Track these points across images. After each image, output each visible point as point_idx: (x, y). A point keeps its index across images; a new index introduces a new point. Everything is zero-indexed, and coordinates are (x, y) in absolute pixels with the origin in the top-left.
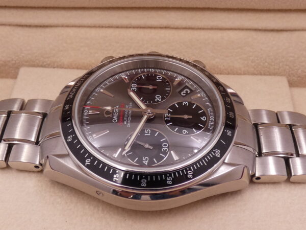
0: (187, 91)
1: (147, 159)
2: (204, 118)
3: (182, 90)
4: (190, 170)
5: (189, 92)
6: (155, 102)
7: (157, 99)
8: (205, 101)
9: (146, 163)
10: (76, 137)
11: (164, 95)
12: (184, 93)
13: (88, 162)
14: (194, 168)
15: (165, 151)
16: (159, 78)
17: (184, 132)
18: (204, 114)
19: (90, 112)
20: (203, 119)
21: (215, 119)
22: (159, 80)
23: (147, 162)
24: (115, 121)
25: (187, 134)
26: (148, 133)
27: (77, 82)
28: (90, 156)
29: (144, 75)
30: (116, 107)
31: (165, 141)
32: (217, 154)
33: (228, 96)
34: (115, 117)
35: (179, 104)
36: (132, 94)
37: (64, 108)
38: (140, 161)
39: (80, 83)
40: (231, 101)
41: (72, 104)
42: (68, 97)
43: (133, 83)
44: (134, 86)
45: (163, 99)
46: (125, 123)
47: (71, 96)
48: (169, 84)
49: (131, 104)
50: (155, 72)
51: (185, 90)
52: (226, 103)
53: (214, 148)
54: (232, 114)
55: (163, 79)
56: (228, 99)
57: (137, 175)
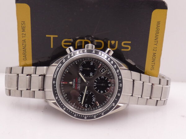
0: (103, 70)
1: (87, 105)
3: (102, 69)
4: (103, 112)
5: (104, 70)
6: (90, 77)
7: (91, 75)
8: (111, 76)
9: (86, 107)
10: (59, 98)
11: (93, 72)
13: (64, 109)
14: (104, 112)
15: (94, 101)
16: (92, 63)
18: (110, 83)
19: (64, 83)
21: (114, 85)
22: (92, 64)
24: (74, 87)
27: (57, 68)
28: (65, 107)
29: (85, 62)
30: (74, 80)
31: (94, 97)
32: (114, 105)
33: (120, 75)
34: (74, 85)
35: (100, 77)
36: (80, 74)
37: (53, 82)
38: (84, 106)
39: (58, 69)
40: (121, 77)
41: (56, 81)
42: (54, 76)
43: (81, 66)
44: (81, 68)
45: (93, 75)
46: (78, 88)
47: (55, 76)
48: (96, 67)
49: (80, 78)
50: (90, 60)
51: (103, 69)
52: (119, 80)
53: (112, 103)
54: (121, 84)
55: (94, 64)
56: (120, 77)
57: (83, 115)
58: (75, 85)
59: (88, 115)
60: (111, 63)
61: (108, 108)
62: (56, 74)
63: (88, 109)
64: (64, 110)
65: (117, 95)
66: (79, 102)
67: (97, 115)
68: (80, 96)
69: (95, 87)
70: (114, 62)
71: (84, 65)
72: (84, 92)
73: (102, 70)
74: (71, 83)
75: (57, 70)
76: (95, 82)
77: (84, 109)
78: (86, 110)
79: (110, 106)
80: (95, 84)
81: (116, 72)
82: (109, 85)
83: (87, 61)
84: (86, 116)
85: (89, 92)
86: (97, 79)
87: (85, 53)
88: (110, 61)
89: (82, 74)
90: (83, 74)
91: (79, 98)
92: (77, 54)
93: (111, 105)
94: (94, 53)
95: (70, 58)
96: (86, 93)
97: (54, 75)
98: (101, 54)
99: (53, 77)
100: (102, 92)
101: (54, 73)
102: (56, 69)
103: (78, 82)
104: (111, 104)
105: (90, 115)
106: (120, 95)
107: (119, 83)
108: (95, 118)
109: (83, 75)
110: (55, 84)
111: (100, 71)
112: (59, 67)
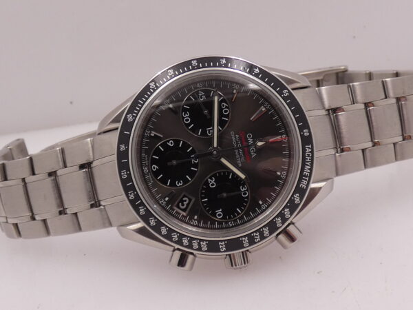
0: (183, 205)
1: (201, 98)
2: (154, 168)
3: (188, 205)
6: (215, 176)
7: (213, 182)
8: (158, 192)
9: (201, 93)
10: (281, 93)
11: (209, 192)
12: (185, 201)
13: (257, 71)
14: (150, 92)
15: (186, 113)
16: (220, 215)
17: (171, 143)
18: (156, 174)
20: (156, 167)
21: (143, 170)
22: (219, 212)
23: (200, 95)
24: (249, 136)
25: (168, 141)
26: (209, 130)
27: (311, 173)
28: (257, 75)
29: (239, 213)
30: (254, 155)
31: (188, 125)
32: (130, 116)
33: (132, 202)
34: (251, 141)
35: (186, 181)
36: (243, 176)
37: (310, 132)
38: (207, 93)
39: (307, 172)
40: (128, 197)
41: (302, 136)
42: (312, 149)
43: (247, 197)
44: (245, 194)
45: (207, 183)
46: (237, 136)
47: (308, 150)
48: (205, 207)
49: (240, 165)
50: (226, 223)
51: (185, 206)
52: (133, 188)
53: (134, 120)
54: (125, 176)
55: (214, 215)
56: (132, 197)
57: (204, 67)
58: (247, 141)
59: (189, 70)
60: (167, 227)
61: (143, 105)
62: (308, 155)
63: (196, 88)
64: (256, 67)
65: (127, 144)
66: (223, 101)
67: (167, 78)
68: (227, 116)
69: (193, 152)
70: (160, 233)
71: (240, 201)
72: (219, 131)
73: (185, 203)
74: (260, 144)
75: (307, 168)
76: (196, 165)
77: (204, 86)
78: (198, 86)
79: (139, 111)
80: (195, 158)
81: (145, 206)
82: (155, 167)
83: (235, 216)
84: (193, 69)
85: (204, 133)
86: (192, 174)
87: (244, 236)
88: (170, 231)
89: (238, 177)
90: (236, 176)
91: (226, 111)
92: (265, 226)
93: (137, 114)
94: (221, 241)
95: (283, 209)
96: (213, 129)
97: (312, 152)
98: (199, 244)
99: (312, 146)
100: (171, 144)
101: (313, 157)
102: (311, 170)
103: (241, 153)
104: (136, 117)
105: (184, 72)
106: (119, 148)
107: (129, 178)
108: (170, 69)
109: (234, 174)
110: (301, 129)
111: (190, 200)
112: (306, 177)
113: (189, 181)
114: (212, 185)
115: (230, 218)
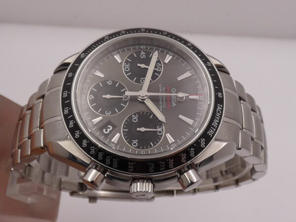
0: (106, 131)
1: (142, 56)
6: (138, 113)
7: (136, 118)
8: (88, 116)
9: (143, 53)
10: (204, 62)
11: (130, 125)
12: (109, 128)
13: (189, 45)
15: (127, 64)
16: (135, 144)
17: (110, 83)
18: (91, 102)
20: (92, 97)
21: (81, 97)
22: (135, 142)
23: (142, 54)
24: (174, 90)
25: (108, 81)
26: (142, 80)
27: (218, 126)
29: (151, 146)
30: (174, 105)
31: (127, 72)
32: (83, 55)
33: (66, 117)
35: (114, 112)
37: (222, 96)
39: (215, 124)
40: (64, 112)
41: (216, 96)
42: (222, 108)
43: (161, 135)
44: (160, 132)
45: (130, 118)
46: (164, 88)
47: (219, 108)
48: (124, 136)
51: (108, 132)
52: (69, 105)
53: (86, 57)
54: (65, 95)
56: (66, 112)
57: (149, 33)
59: (137, 33)
62: (219, 112)
63: (139, 48)
65: (74, 72)
66: (159, 61)
67: (119, 35)
68: (159, 73)
73: (109, 130)
75: (216, 121)
76: (125, 103)
77: (147, 48)
78: (142, 47)
79: (91, 51)
80: (126, 97)
81: (75, 120)
83: (147, 148)
84: (141, 32)
85: (138, 81)
89: (157, 118)
91: (159, 69)
93: (89, 53)
95: (190, 148)
97: (222, 110)
98: (111, 161)
99: (223, 105)
101: (222, 114)
102: (219, 123)
103: (164, 102)
104: (88, 55)
105: (133, 33)
106: (67, 76)
107: (69, 97)
108: (123, 30)
109: (154, 116)
110: (216, 91)
111: (114, 127)
112: (214, 128)
113: (117, 113)
114: (134, 120)
115: (143, 148)
